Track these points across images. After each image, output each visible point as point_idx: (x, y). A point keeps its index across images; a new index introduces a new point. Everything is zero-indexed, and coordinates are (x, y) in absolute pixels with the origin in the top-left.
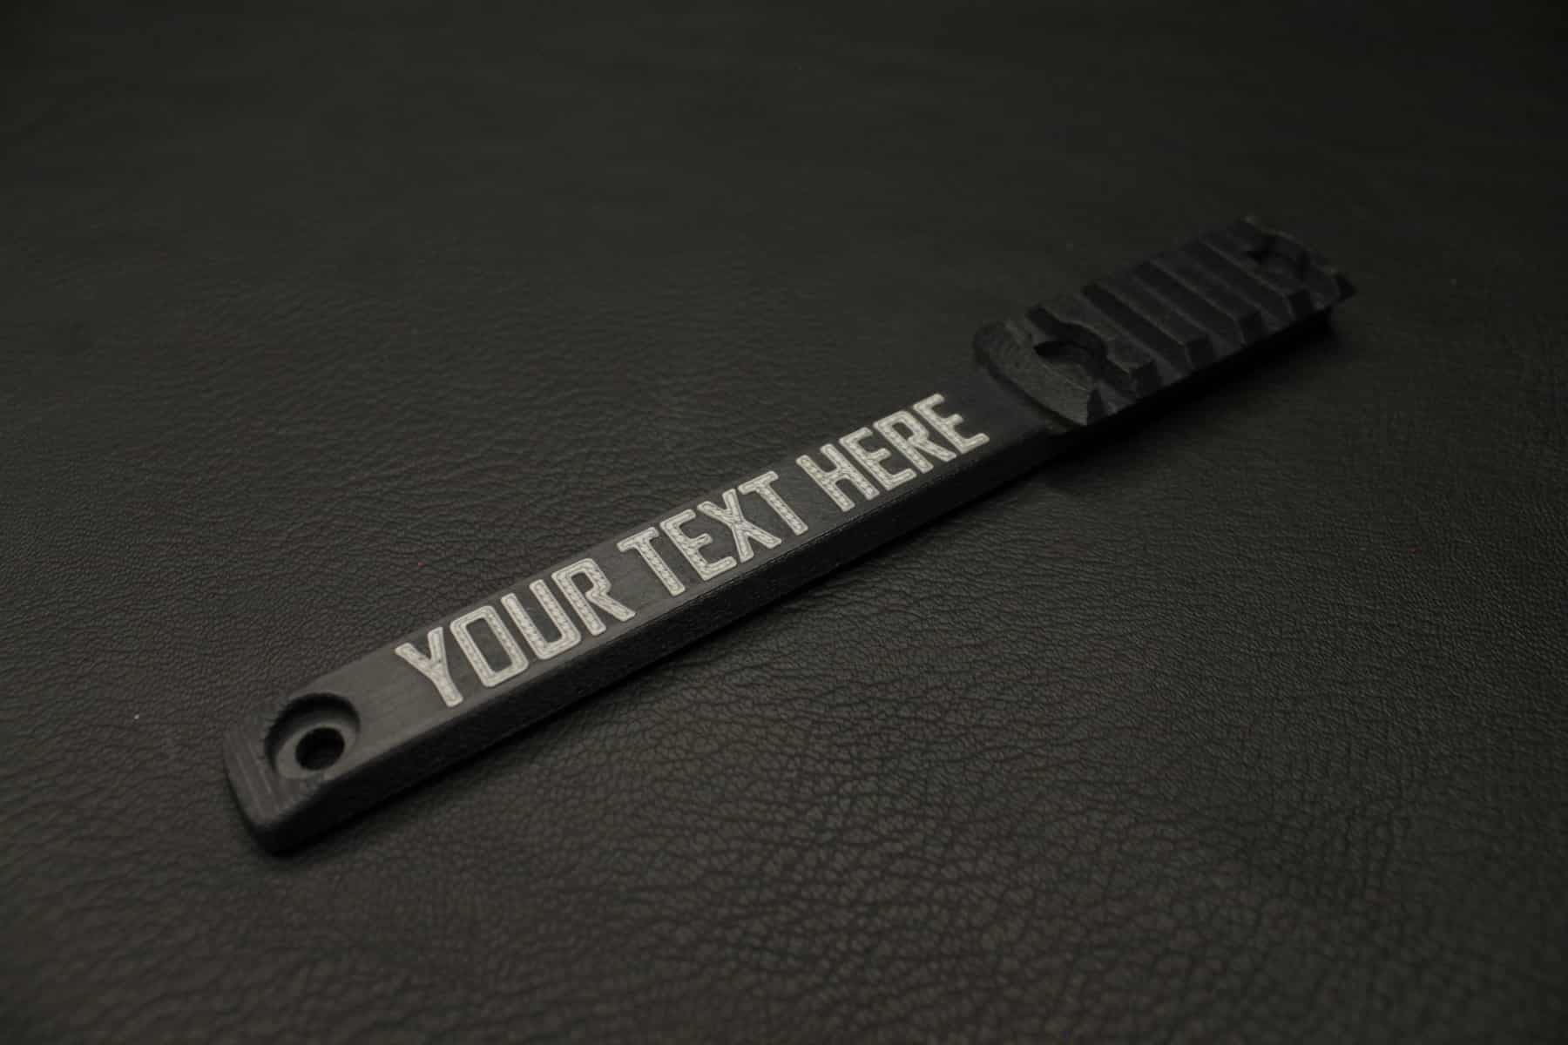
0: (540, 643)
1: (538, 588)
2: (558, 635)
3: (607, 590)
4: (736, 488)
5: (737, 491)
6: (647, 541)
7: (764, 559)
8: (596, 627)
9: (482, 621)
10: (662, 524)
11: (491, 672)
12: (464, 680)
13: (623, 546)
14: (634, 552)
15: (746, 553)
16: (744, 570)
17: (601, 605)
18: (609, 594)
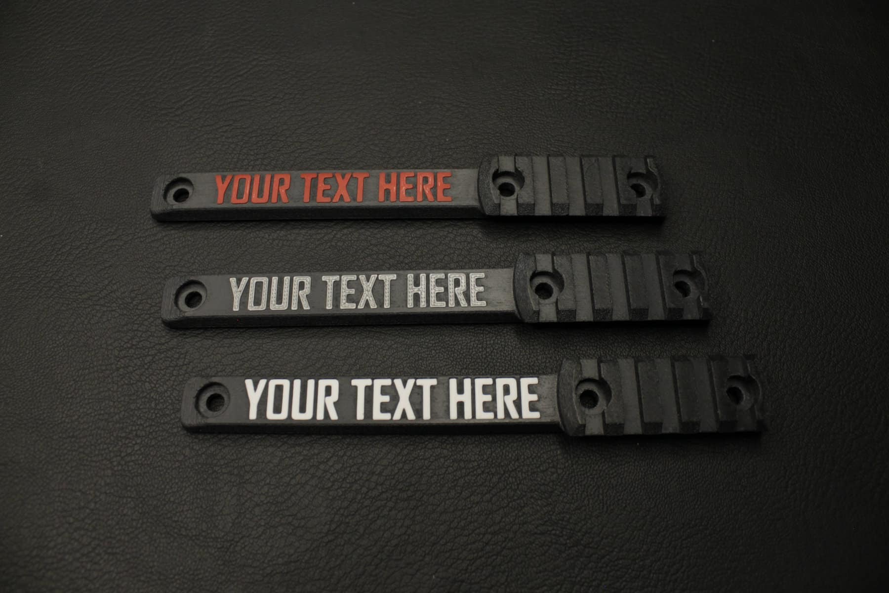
0: (274, 303)
1: (287, 279)
2: (281, 303)
3: (308, 293)
4: (378, 275)
5: (378, 277)
6: (333, 281)
7: (367, 311)
8: (294, 307)
9: (262, 282)
10: (342, 277)
11: (253, 305)
12: (243, 303)
13: (324, 278)
14: (326, 283)
15: (361, 306)
16: (357, 312)
17: (301, 298)
18: (307, 296)
